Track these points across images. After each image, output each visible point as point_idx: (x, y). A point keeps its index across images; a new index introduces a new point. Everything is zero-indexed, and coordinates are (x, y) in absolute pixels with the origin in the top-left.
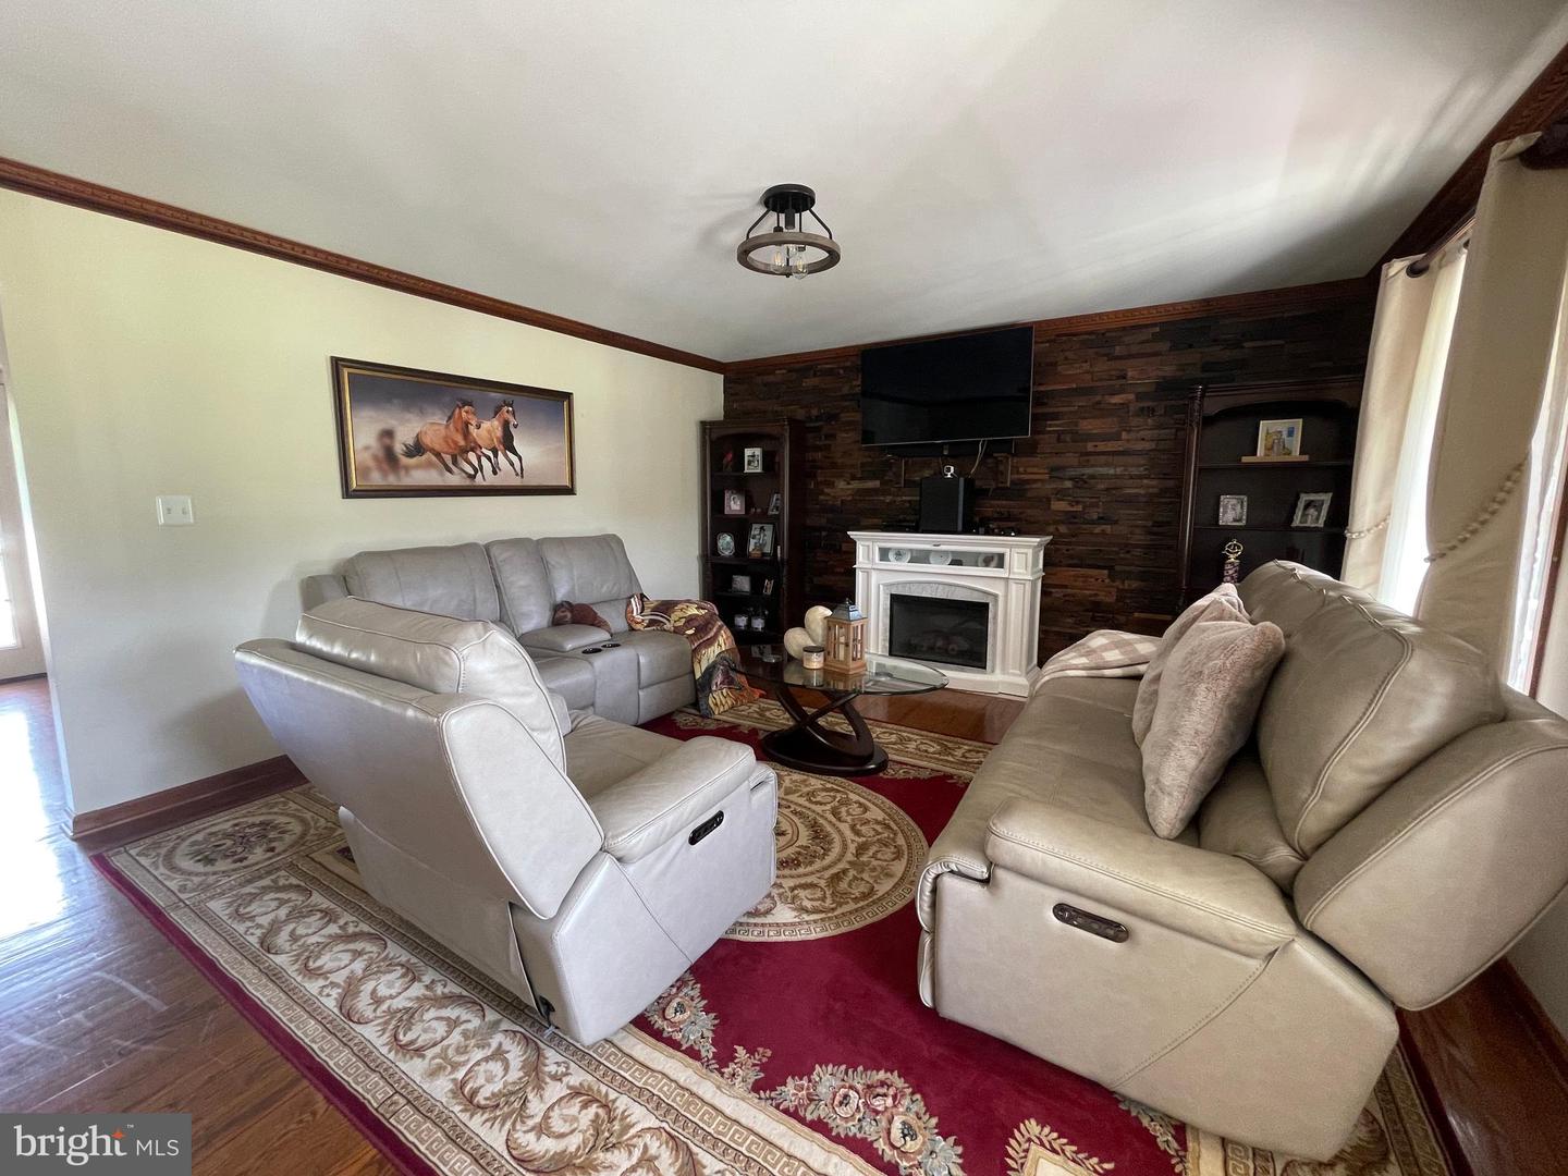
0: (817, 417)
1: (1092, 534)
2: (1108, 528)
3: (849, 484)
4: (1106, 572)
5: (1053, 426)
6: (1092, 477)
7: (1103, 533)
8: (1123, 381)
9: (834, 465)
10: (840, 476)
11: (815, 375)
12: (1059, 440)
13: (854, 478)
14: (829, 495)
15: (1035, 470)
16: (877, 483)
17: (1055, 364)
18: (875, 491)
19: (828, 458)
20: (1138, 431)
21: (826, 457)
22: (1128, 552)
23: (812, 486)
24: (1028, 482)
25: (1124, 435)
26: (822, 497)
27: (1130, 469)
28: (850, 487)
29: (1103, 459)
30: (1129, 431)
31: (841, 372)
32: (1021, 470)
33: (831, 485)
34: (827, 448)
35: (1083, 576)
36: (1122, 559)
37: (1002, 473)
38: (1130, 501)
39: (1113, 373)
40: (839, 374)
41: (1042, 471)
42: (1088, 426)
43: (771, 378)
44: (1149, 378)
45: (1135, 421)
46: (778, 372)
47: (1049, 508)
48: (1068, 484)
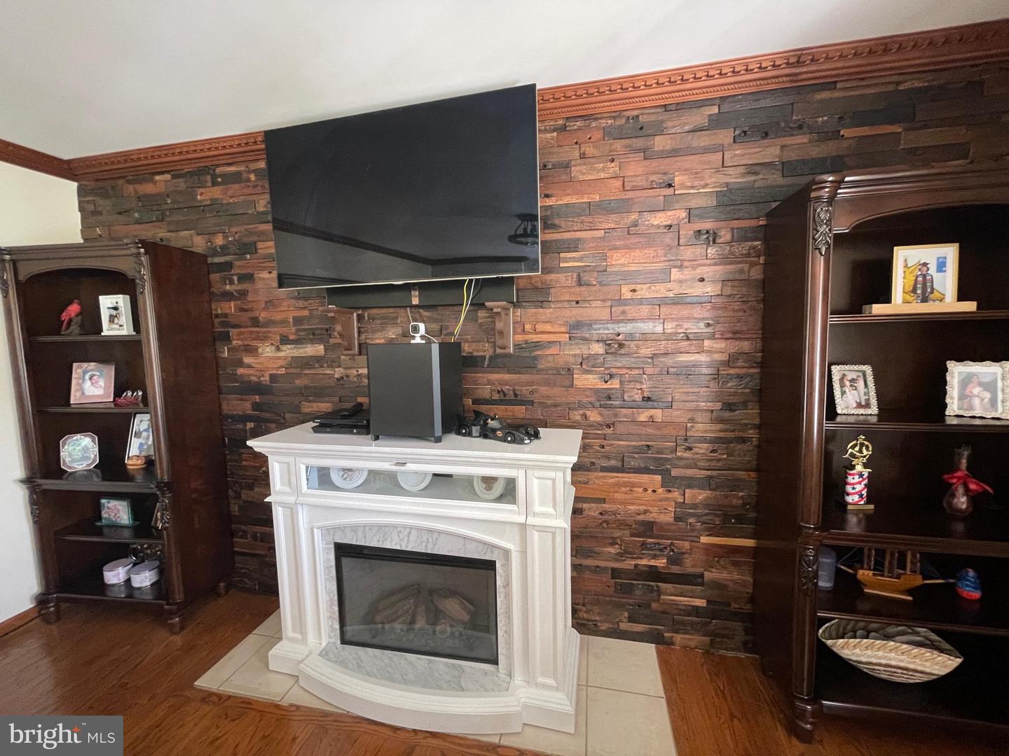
0: (222, 247)
1: (634, 421)
2: (658, 414)
3: (278, 349)
4: (659, 478)
5: (570, 261)
6: (631, 337)
7: (652, 419)
8: (670, 191)
9: (255, 322)
10: (265, 338)
11: (214, 184)
12: (580, 283)
13: (285, 340)
14: (250, 366)
15: (548, 327)
16: (319, 349)
17: (567, 166)
18: (318, 360)
19: (246, 310)
20: (694, 268)
21: (242, 310)
22: (690, 449)
23: (226, 354)
24: (537, 345)
25: (675, 274)
26: (240, 371)
27: (686, 325)
28: (281, 354)
29: (645, 310)
30: (681, 267)
31: (252, 177)
32: (528, 327)
33: (252, 351)
34: (243, 294)
35: (625, 484)
36: (681, 458)
37: (501, 333)
38: (687, 373)
39: (653, 178)
40: (249, 180)
41: (557, 329)
42: (620, 260)
43: (148, 188)
44: (705, 186)
45: (688, 253)
46: (157, 178)
47: (572, 386)
48: (598, 349)
